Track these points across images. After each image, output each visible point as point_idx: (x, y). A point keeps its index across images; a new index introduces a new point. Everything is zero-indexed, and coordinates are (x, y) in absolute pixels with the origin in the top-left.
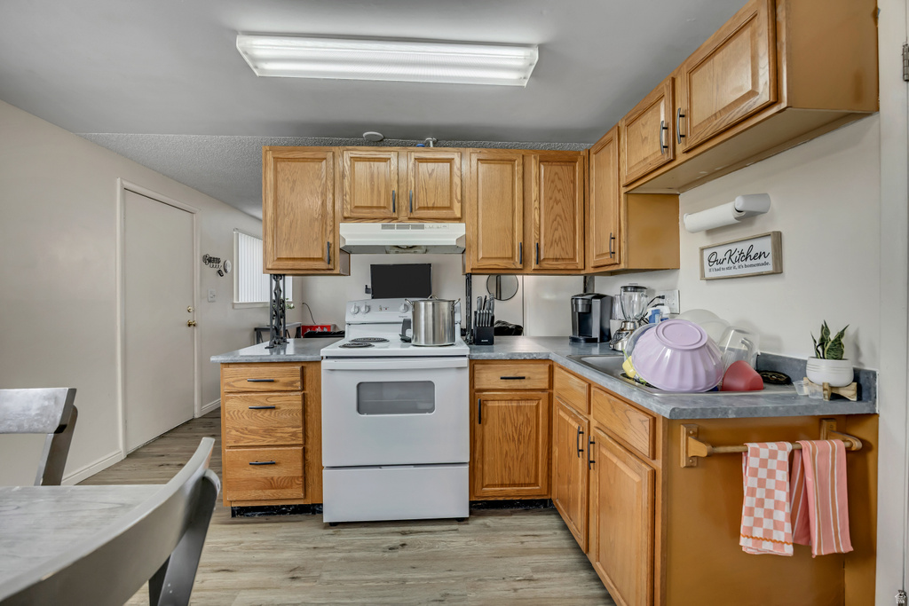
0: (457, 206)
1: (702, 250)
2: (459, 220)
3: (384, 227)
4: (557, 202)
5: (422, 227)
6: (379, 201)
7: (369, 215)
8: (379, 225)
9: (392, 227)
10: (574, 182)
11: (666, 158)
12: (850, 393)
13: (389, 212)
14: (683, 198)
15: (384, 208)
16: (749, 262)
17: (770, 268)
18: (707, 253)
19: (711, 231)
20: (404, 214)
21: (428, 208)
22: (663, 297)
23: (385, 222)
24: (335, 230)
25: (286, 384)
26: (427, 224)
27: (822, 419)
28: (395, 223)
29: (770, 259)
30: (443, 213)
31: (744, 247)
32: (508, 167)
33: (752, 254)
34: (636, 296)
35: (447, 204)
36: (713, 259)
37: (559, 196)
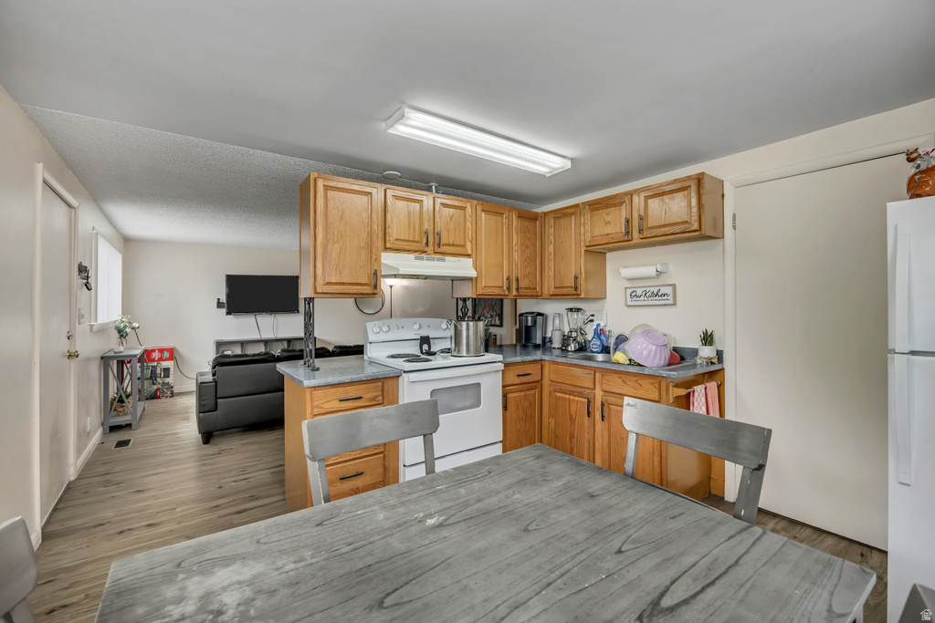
0: (469, 245)
1: (626, 288)
2: (468, 256)
3: (416, 258)
4: (527, 247)
5: (444, 260)
6: (414, 236)
7: (407, 248)
8: (412, 256)
9: (422, 259)
10: (535, 234)
11: (626, 238)
12: (715, 361)
13: (421, 246)
14: (609, 255)
15: (418, 242)
16: (657, 298)
17: (671, 302)
18: (629, 291)
19: (630, 279)
20: (430, 249)
21: (449, 245)
22: (593, 315)
23: (417, 254)
24: (378, 260)
25: (371, 400)
26: (448, 258)
27: (704, 374)
28: (424, 256)
29: (671, 297)
30: (459, 250)
31: (655, 290)
32: (500, 219)
33: (660, 294)
34: (575, 315)
35: (462, 244)
36: (634, 294)
37: (528, 243)
